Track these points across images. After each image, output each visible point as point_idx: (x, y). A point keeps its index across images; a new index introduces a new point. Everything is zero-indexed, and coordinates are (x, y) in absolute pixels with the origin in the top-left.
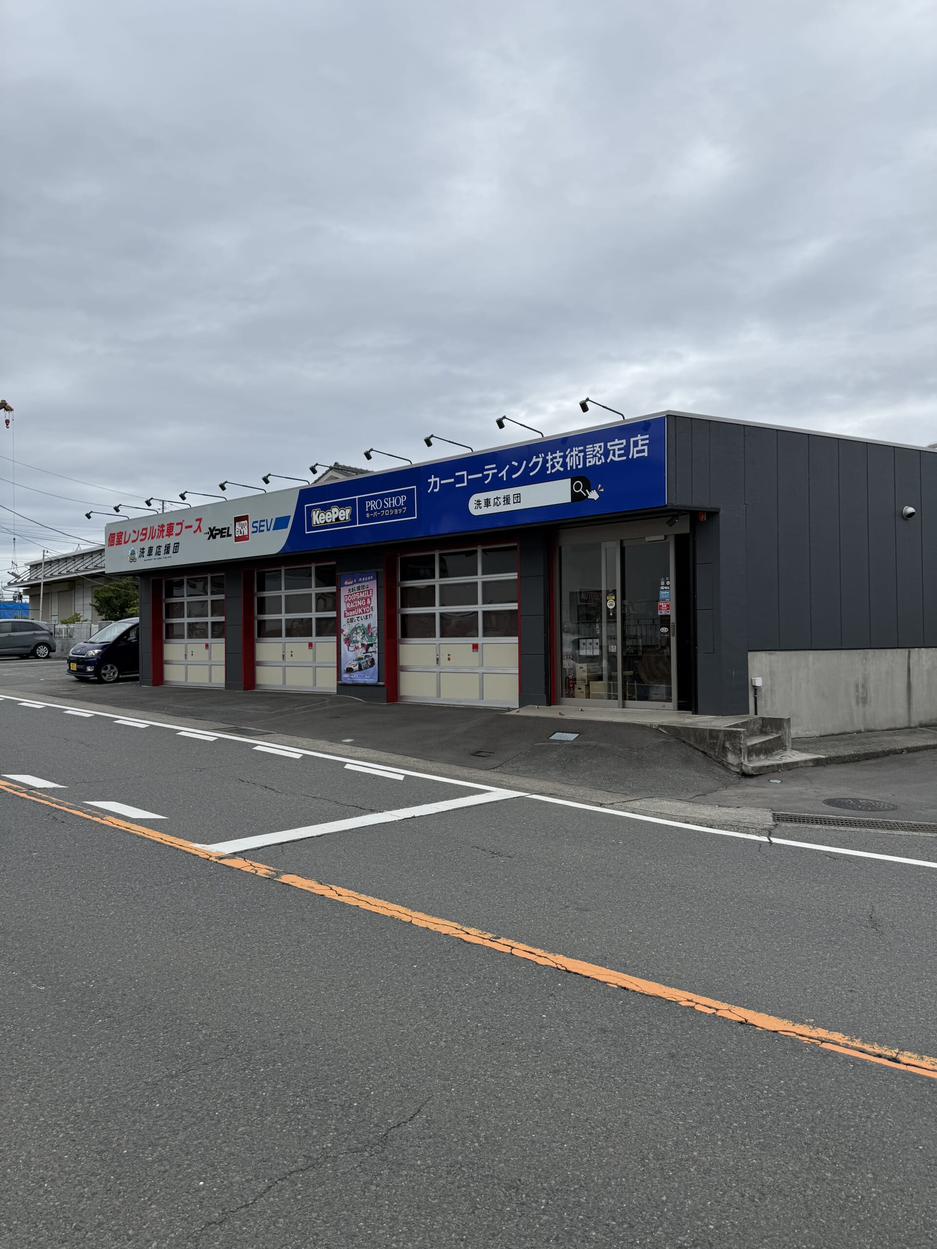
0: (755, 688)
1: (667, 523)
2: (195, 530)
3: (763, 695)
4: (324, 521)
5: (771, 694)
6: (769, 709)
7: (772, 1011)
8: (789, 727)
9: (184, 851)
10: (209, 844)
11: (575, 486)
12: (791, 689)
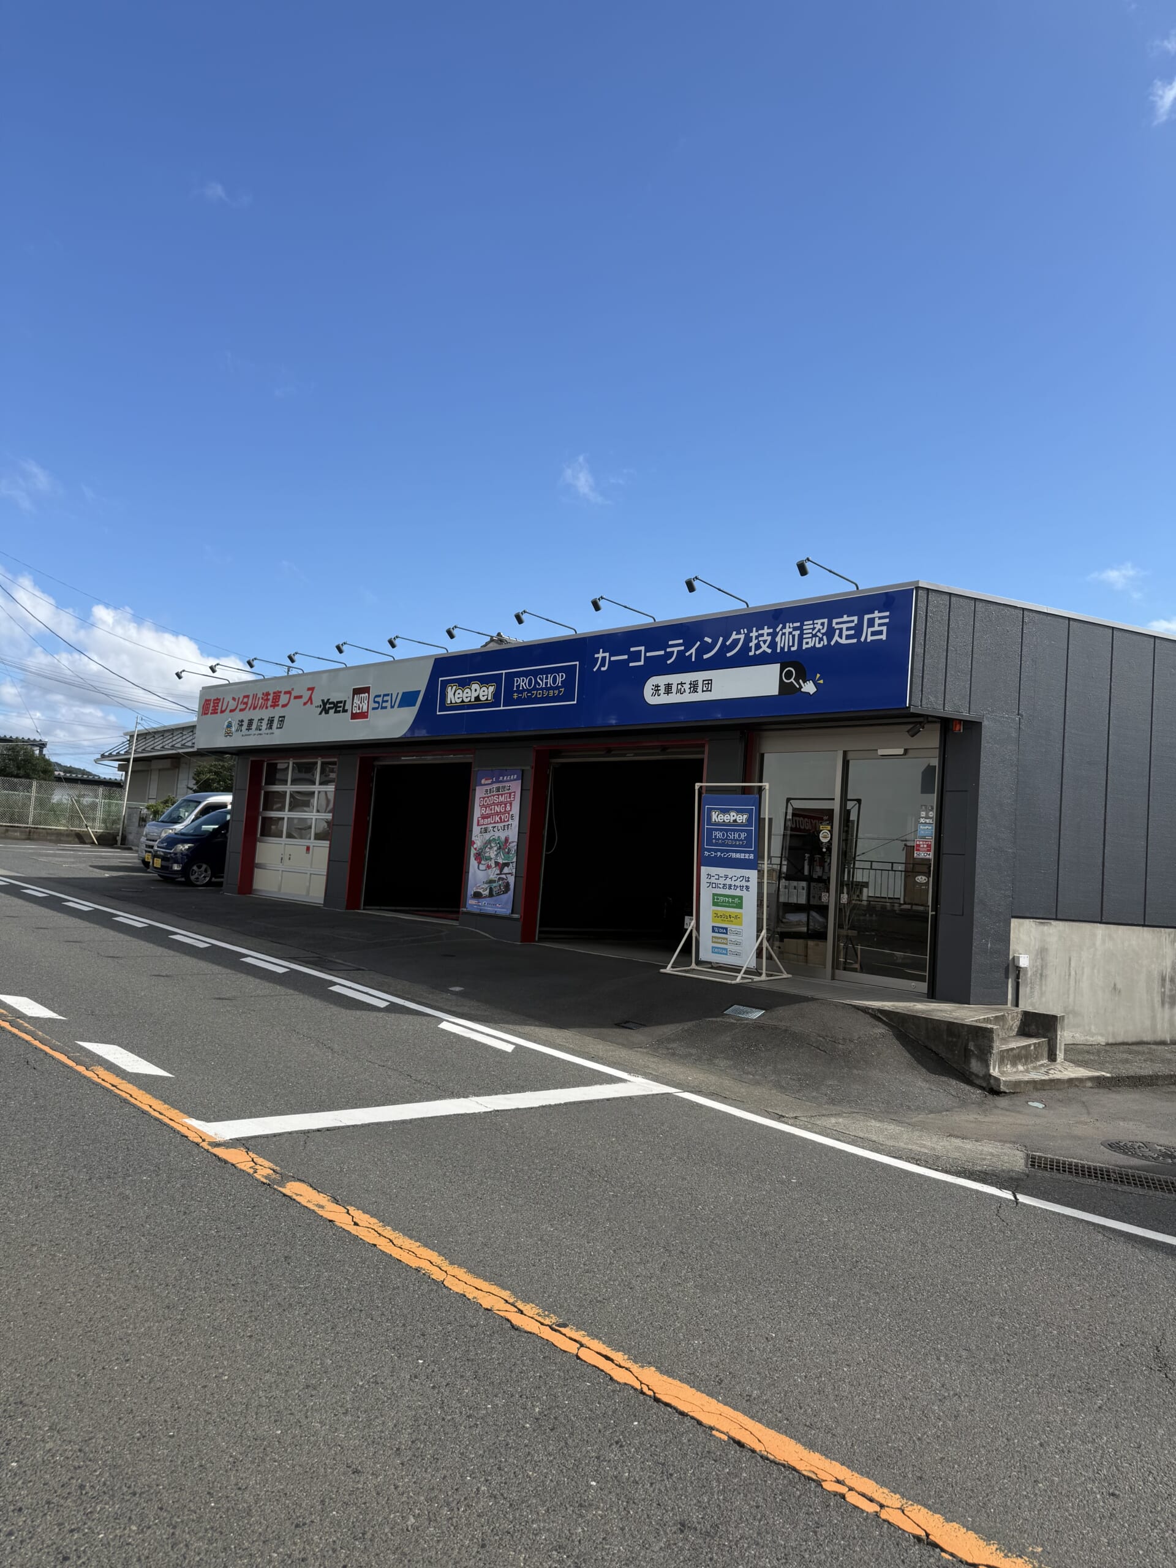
0: (1018, 969)
1: (908, 731)
2: (305, 701)
3: (1029, 980)
4: (461, 699)
5: (1041, 979)
6: (1034, 1001)
7: (973, 1521)
8: (1062, 1029)
9: (172, 1128)
10: (210, 1121)
11: (785, 675)
12: (1070, 975)
